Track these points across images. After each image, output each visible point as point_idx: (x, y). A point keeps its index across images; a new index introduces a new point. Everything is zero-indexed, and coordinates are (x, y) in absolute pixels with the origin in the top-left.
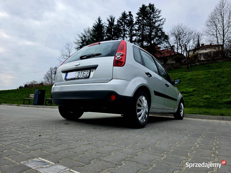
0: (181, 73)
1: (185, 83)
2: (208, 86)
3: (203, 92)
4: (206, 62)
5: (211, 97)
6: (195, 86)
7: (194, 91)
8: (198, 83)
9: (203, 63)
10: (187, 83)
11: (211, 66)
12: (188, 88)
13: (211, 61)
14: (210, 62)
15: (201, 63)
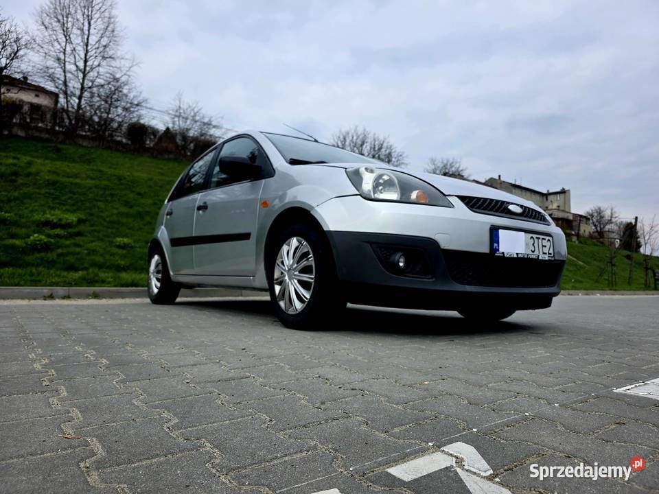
0: (14, 158)
1: (39, 194)
2: (115, 211)
3: (109, 228)
4: (47, 136)
5: (134, 242)
6: (75, 208)
7: (80, 221)
8: (83, 199)
9: (37, 134)
10: (47, 192)
11: (64, 152)
12: (57, 212)
13: (61, 137)
14: (58, 138)
15: (30, 132)
